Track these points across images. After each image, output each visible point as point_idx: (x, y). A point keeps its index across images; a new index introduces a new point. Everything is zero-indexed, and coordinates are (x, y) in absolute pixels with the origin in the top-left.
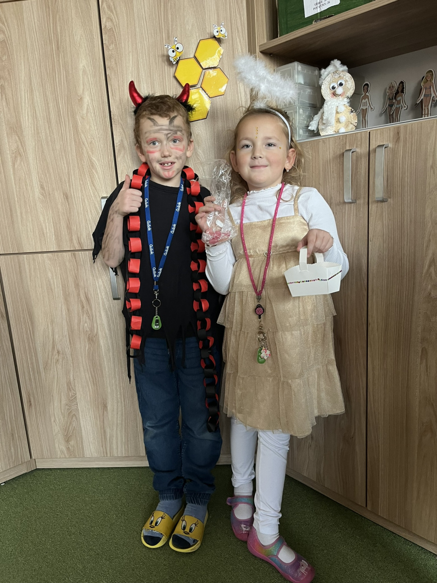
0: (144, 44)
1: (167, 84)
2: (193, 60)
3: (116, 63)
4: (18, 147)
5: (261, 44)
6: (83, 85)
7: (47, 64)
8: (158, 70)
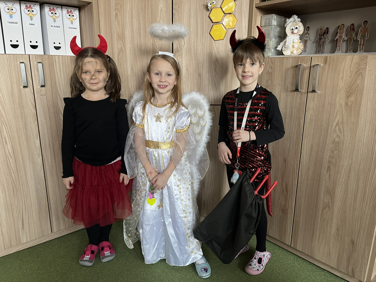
1: (204, 20)
2: (220, 9)
3: (179, 7)
4: (122, 47)
5: (256, 3)
6: (160, 17)
7: (142, 4)
8: (200, 12)
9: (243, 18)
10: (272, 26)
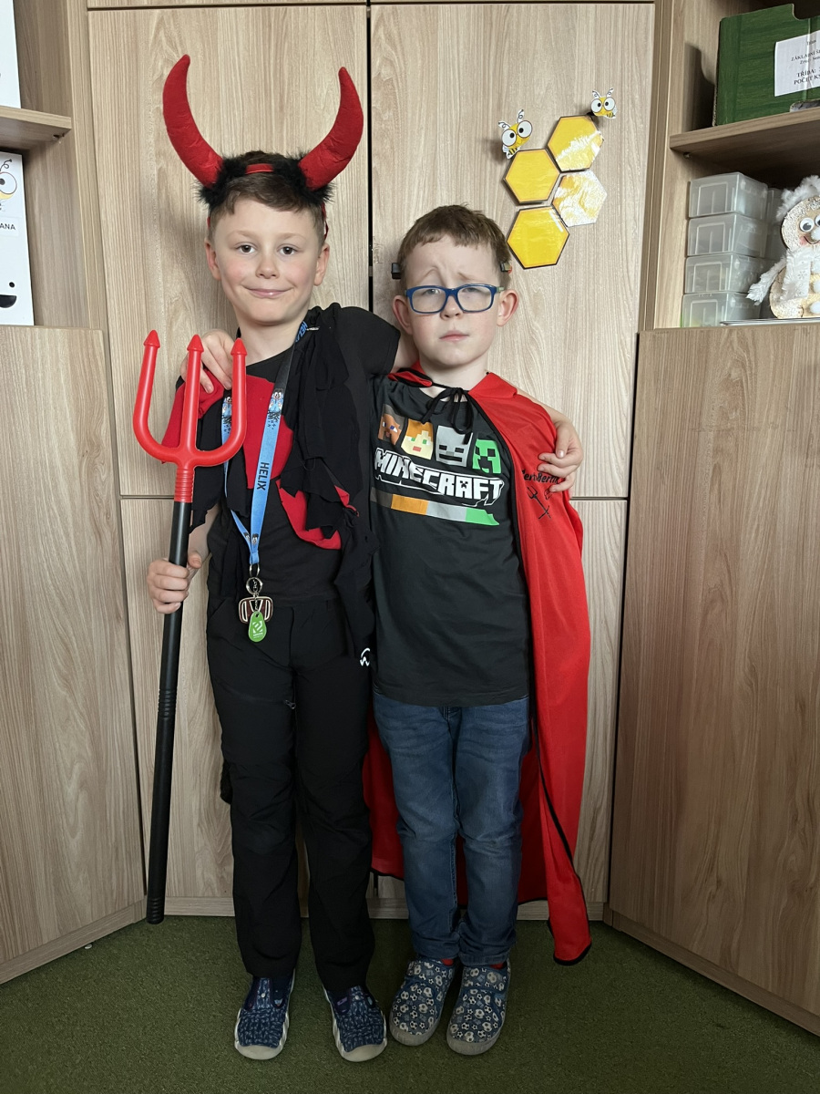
0: (451, 116)
1: (487, 194)
2: (544, 153)
3: (392, 148)
5: (673, 134)
8: (472, 165)
9: (628, 187)
10: (731, 215)
